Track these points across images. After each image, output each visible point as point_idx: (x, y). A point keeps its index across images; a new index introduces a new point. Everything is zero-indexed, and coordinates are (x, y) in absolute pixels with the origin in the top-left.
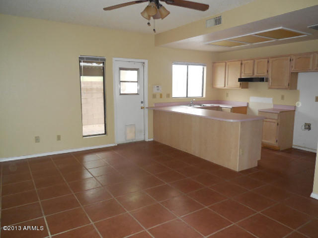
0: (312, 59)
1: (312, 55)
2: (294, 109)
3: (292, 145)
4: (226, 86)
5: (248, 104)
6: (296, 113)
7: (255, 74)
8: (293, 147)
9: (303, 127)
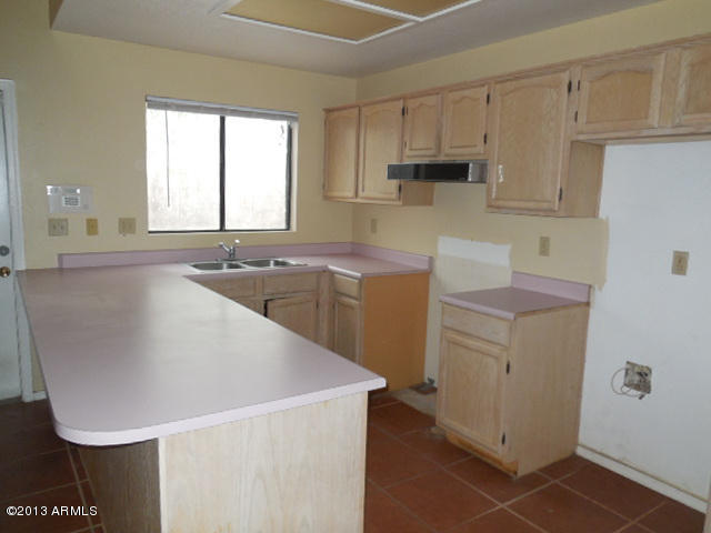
0: (659, 78)
1: (661, 60)
2: (584, 300)
3: (576, 444)
4: (360, 193)
5: (431, 260)
6: (593, 312)
7: (446, 149)
8: (580, 452)
9: (620, 379)
